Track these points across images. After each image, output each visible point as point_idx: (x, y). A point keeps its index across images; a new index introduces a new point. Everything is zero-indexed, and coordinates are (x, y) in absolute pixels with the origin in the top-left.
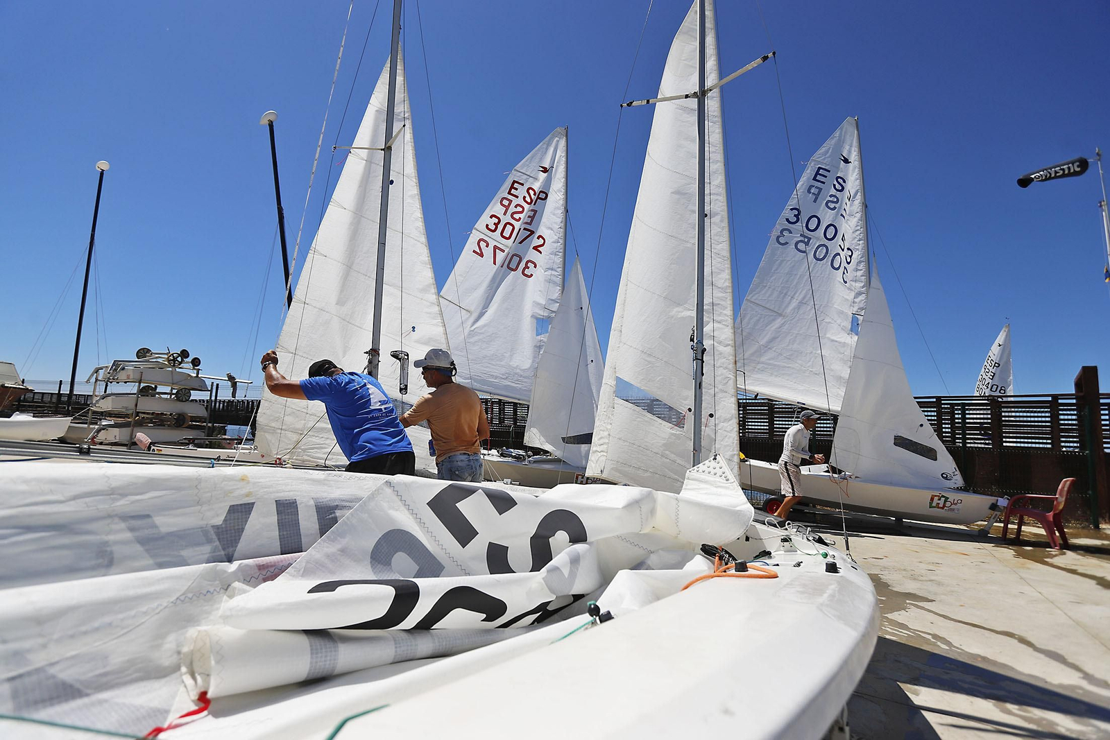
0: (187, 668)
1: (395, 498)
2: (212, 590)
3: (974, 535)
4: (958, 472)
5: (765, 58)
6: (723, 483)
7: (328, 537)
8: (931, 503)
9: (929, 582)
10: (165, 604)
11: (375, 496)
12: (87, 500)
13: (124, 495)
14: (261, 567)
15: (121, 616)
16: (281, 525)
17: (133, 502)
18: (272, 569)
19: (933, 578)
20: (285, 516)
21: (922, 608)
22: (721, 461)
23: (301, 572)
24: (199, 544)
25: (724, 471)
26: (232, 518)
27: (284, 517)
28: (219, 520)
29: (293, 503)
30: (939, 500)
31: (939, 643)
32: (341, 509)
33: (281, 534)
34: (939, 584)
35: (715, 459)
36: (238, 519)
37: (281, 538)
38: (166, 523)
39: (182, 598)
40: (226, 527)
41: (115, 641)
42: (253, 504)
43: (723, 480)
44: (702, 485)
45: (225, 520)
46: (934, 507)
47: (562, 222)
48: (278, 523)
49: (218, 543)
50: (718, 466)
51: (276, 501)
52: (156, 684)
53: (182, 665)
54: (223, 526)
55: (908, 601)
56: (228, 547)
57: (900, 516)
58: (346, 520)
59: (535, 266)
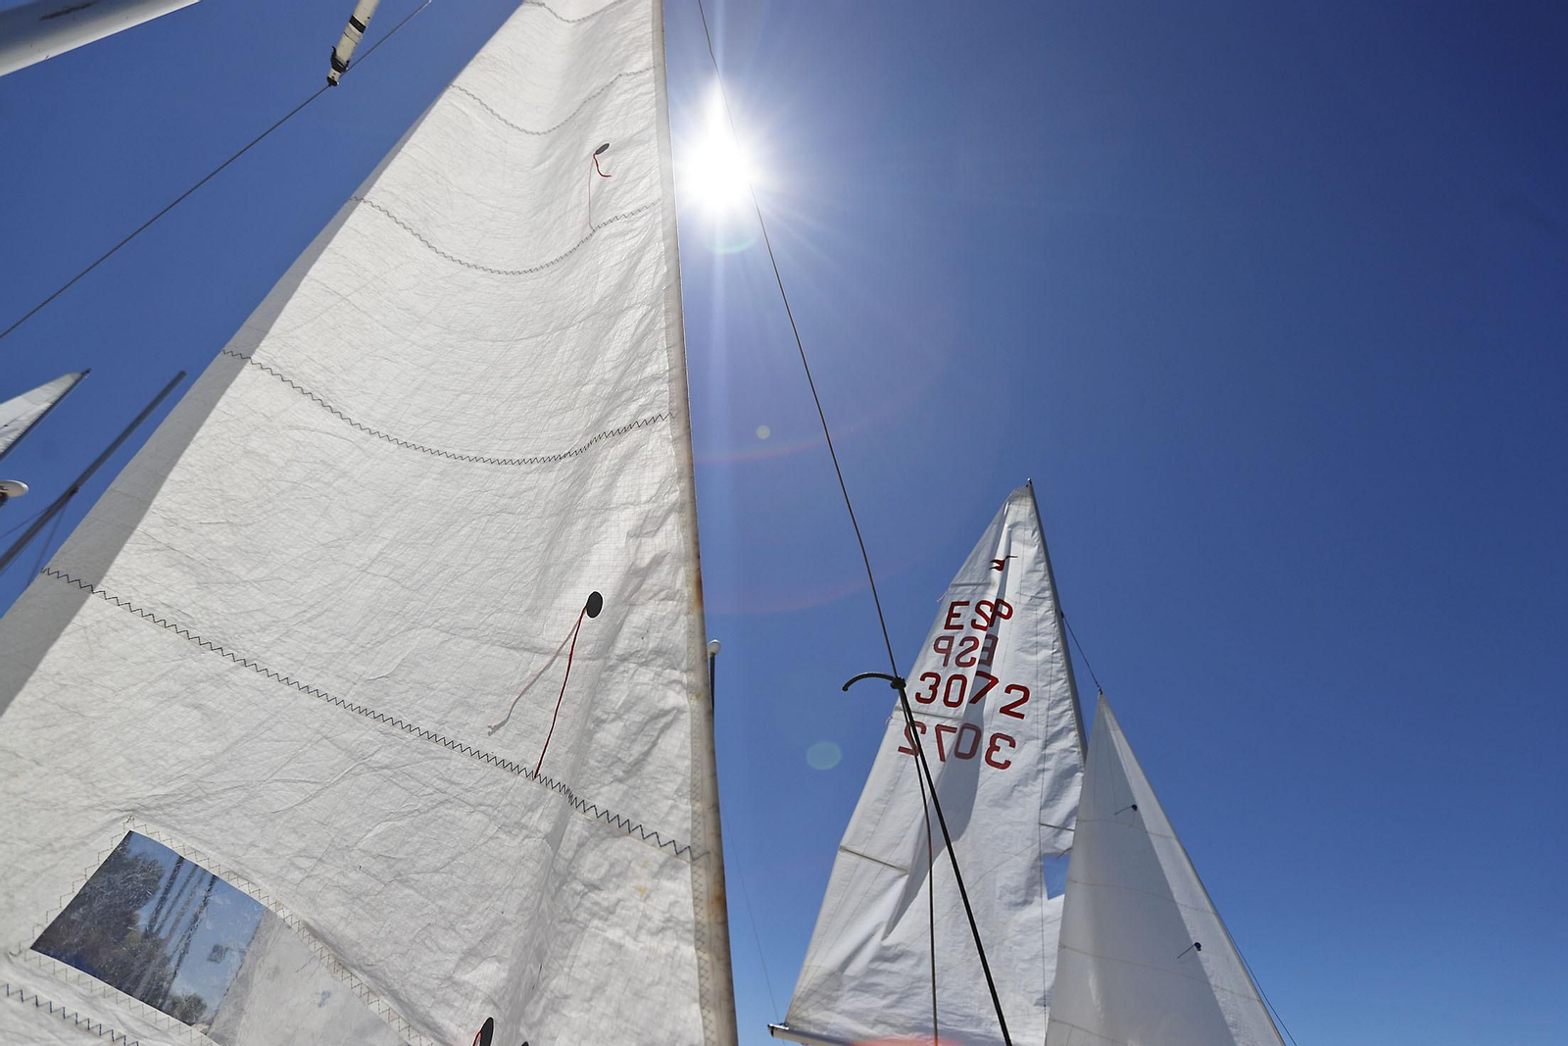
59: (1013, 744)
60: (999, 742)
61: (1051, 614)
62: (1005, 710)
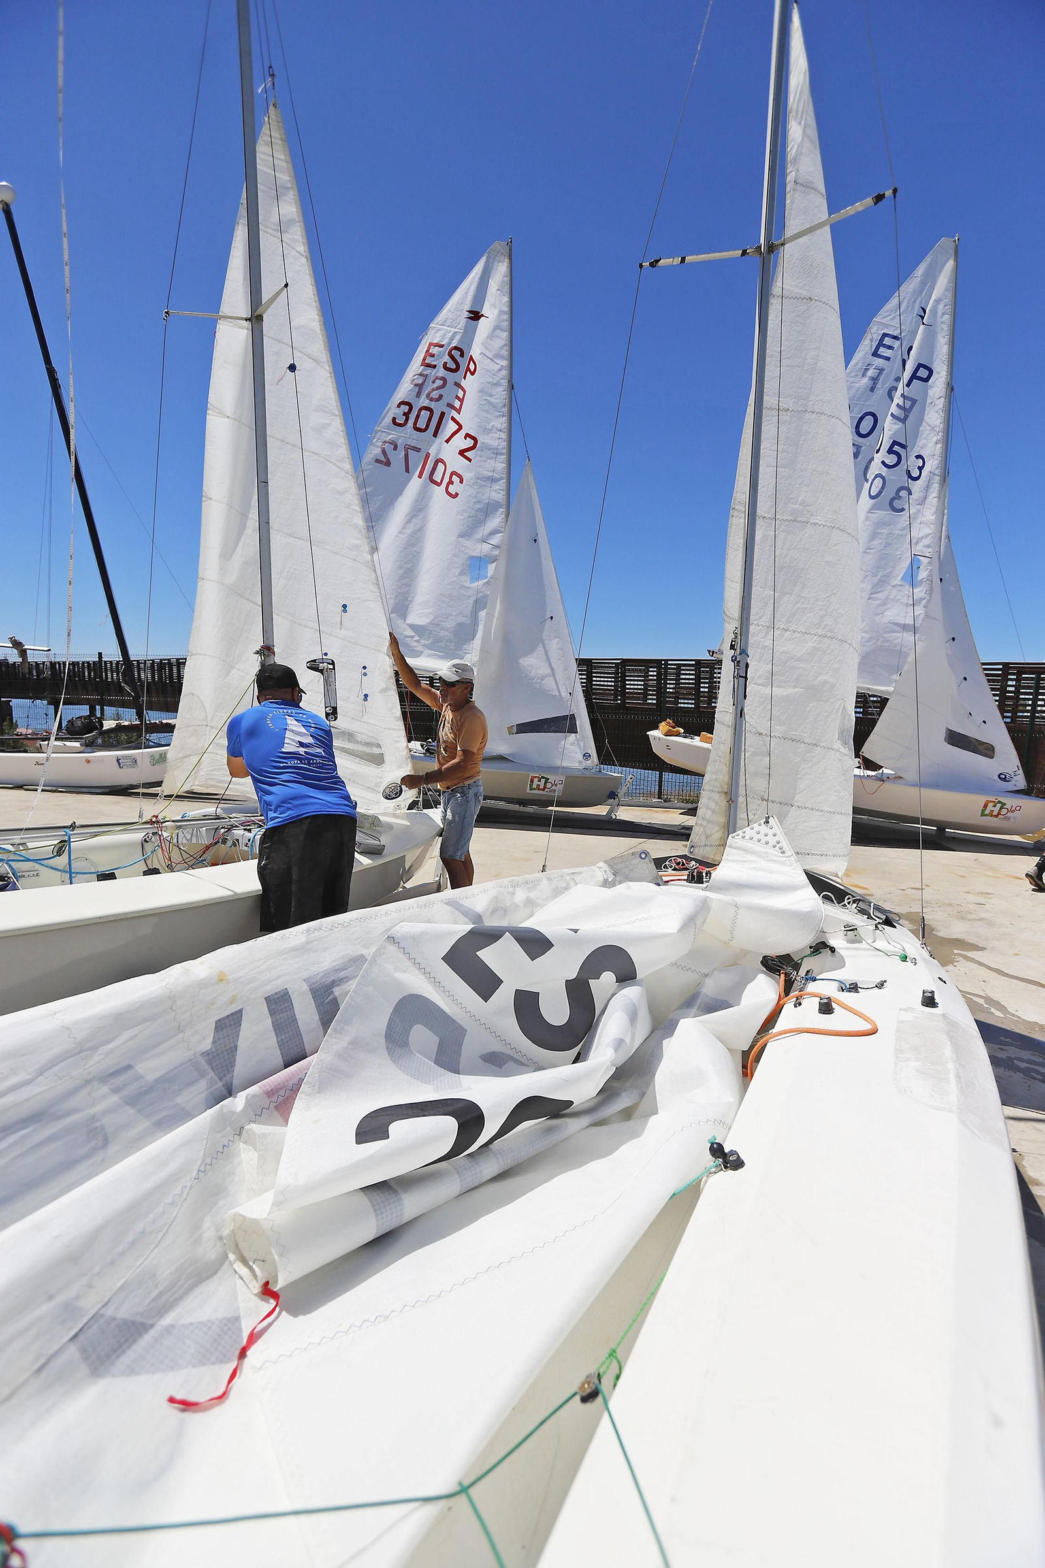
0: (234, 1253)
1: (401, 956)
2: (226, 1143)
3: (1027, 849)
4: (1021, 771)
5: (879, 198)
6: (777, 856)
7: (334, 1030)
8: (983, 811)
9: (979, 922)
10: (189, 1184)
11: (377, 958)
12: (56, 1069)
13: (95, 1048)
14: (270, 1093)
15: (150, 1218)
16: (278, 1028)
17: (107, 1055)
18: (282, 1093)
19: (983, 915)
20: (279, 1014)
21: (972, 960)
22: (775, 826)
23: (317, 1086)
24: (193, 1083)
25: (778, 839)
26: (221, 1036)
27: (278, 1017)
28: (207, 1045)
29: (285, 994)
30: (994, 806)
31: (993, 1010)
32: (339, 985)
33: (279, 1039)
34: (991, 924)
35: (767, 822)
36: (228, 1036)
37: (281, 1045)
38: (150, 1068)
39: (202, 1168)
40: (217, 1050)
41: (156, 1251)
42: (241, 1011)
43: (777, 852)
44: (750, 857)
45: (214, 1042)
46: (987, 815)
47: (504, 406)
48: (274, 1027)
49: (213, 1073)
50: (770, 832)
51: (265, 998)
52: (210, 1286)
53: (228, 1252)
54: (214, 1050)
55: (955, 951)
56: (225, 1075)
57: (941, 827)
58: (350, 1001)
59: (461, 482)
60: (454, 478)
61: (505, 383)
62: (462, 453)
